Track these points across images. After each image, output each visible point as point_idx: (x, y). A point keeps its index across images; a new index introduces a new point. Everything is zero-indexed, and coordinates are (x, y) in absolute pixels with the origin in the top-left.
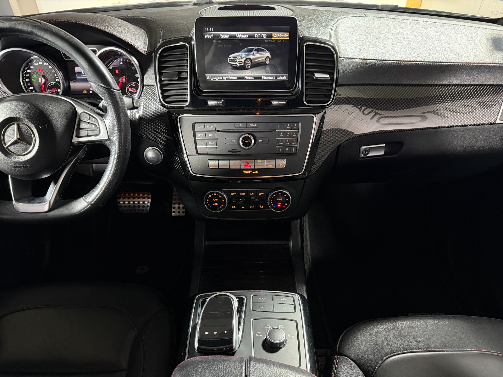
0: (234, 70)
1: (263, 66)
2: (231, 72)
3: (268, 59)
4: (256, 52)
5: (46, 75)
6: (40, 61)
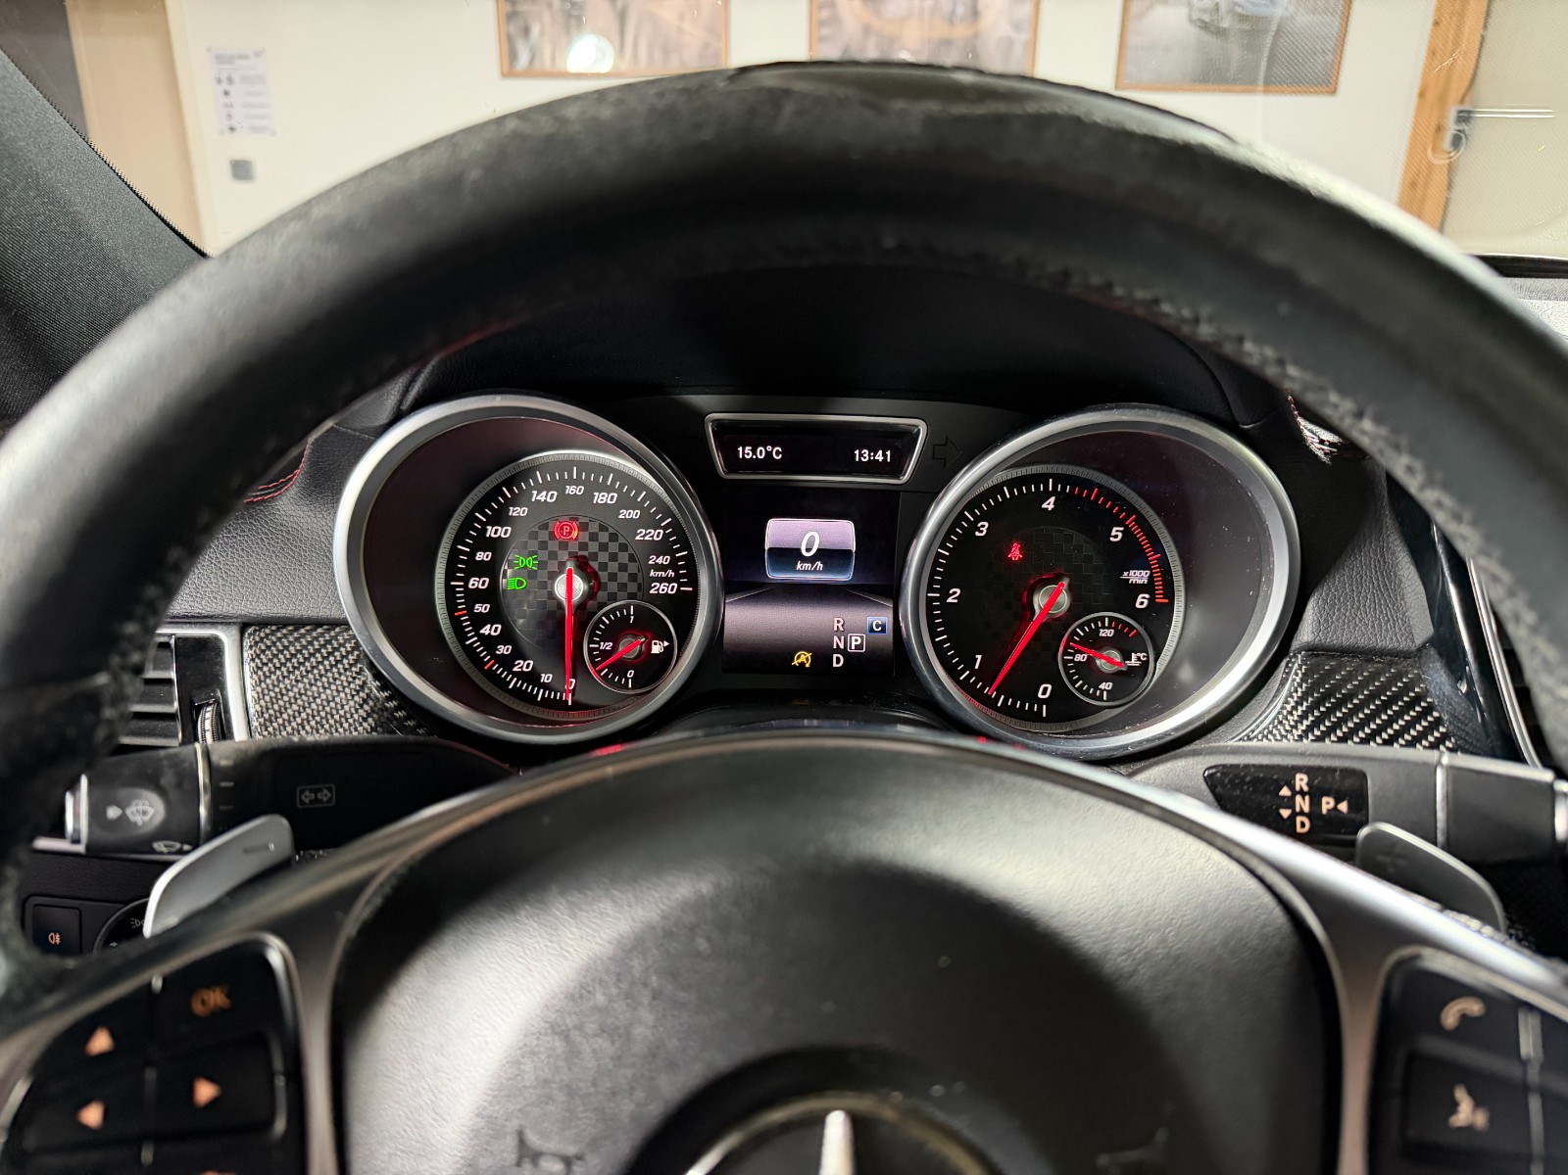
5: (594, 557)
6: (571, 482)
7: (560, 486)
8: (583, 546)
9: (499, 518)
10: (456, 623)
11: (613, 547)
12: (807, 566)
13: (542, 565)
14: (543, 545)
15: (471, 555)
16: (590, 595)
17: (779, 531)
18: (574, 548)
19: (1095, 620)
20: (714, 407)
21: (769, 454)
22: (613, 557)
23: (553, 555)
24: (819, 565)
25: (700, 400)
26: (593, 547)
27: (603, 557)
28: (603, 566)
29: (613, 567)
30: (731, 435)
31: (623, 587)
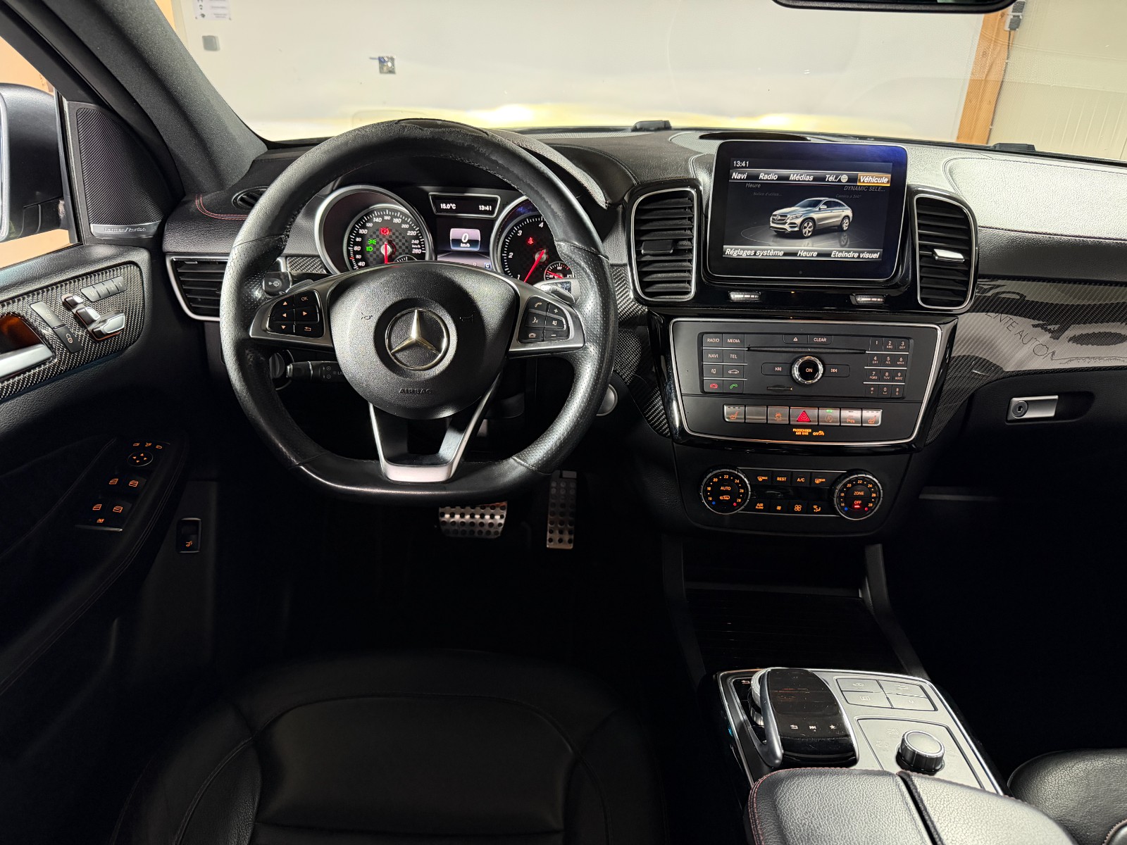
0: (779, 239)
1: (836, 234)
2: (773, 241)
3: (847, 221)
4: (826, 207)
5: (394, 240)
6: (386, 215)
7: (382, 216)
8: (391, 237)
9: (363, 227)
10: (351, 262)
11: (400, 237)
12: (464, 245)
13: (378, 243)
14: (378, 236)
15: (355, 239)
16: (393, 253)
17: (455, 233)
18: (388, 237)
19: (556, 264)
20: (432, 191)
21: (451, 207)
22: (400, 241)
23: (381, 240)
24: (468, 245)
25: (427, 188)
26: (394, 237)
27: (397, 240)
28: (397, 244)
29: (400, 244)
30: (437, 200)
31: (404, 250)
